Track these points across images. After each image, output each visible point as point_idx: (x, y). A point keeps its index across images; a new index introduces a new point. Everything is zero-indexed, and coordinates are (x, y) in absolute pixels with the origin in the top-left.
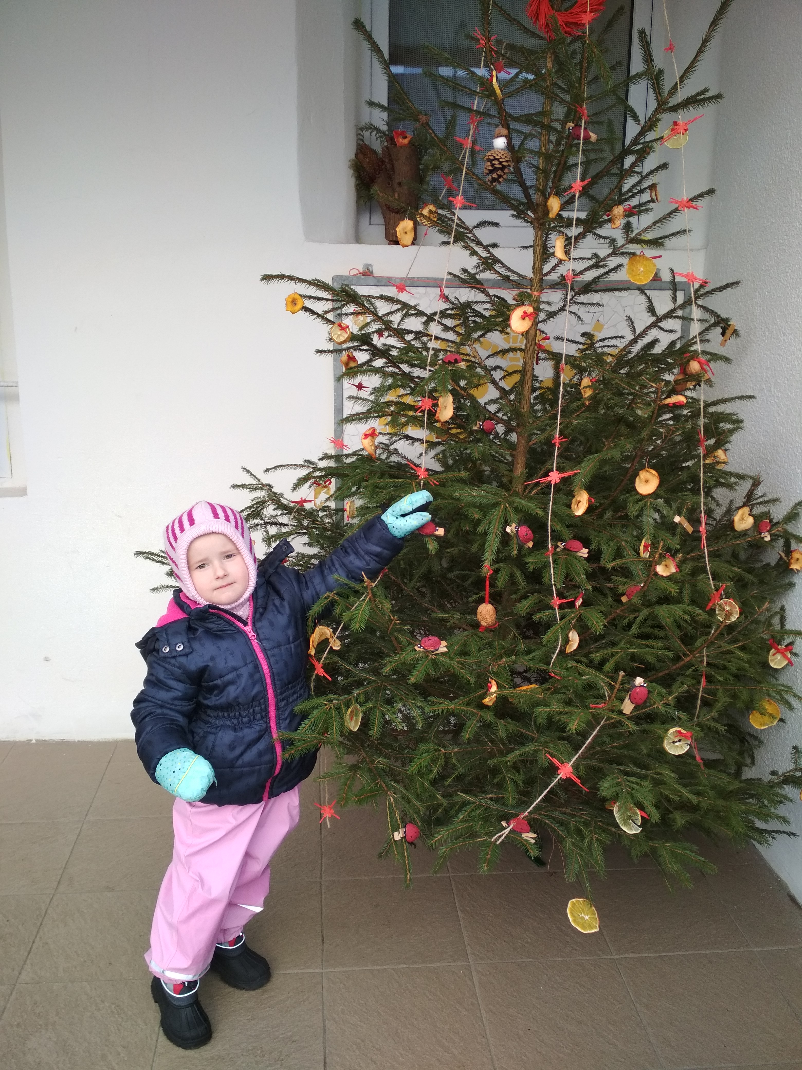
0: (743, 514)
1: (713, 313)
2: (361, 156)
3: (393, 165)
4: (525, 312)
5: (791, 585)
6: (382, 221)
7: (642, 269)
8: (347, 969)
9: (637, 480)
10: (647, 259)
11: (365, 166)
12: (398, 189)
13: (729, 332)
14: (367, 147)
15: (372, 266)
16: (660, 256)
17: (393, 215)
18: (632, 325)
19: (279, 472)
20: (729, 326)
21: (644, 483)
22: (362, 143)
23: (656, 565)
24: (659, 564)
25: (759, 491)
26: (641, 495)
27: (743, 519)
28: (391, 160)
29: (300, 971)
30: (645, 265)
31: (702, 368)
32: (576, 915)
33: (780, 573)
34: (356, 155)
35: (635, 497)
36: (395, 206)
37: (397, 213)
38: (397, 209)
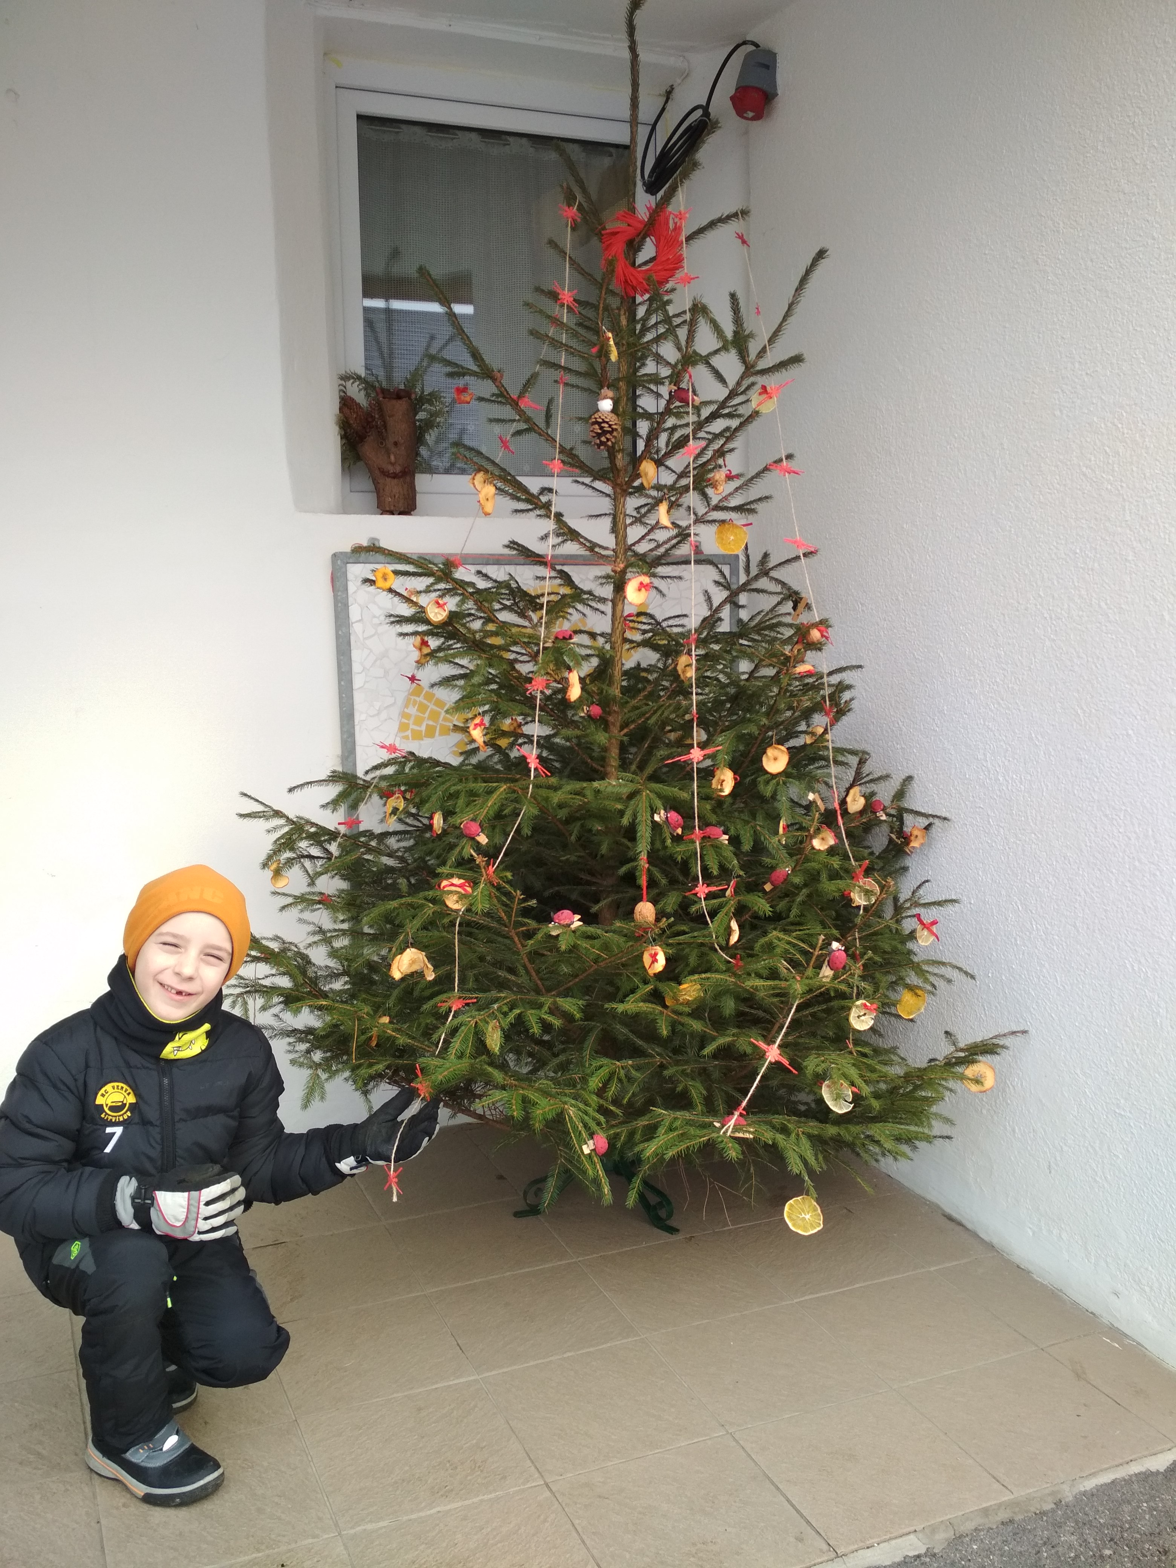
0: (854, 795)
1: (783, 584)
2: (346, 410)
3: (384, 422)
4: (641, 583)
5: (905, 869)
6: (372, 487)
7: (732, 538)
8: (505, 1370)
9: (764, 759)
10: (737, 527)
11: (352, 422)
12: (393, 449)
13: (801, 606)
14: (352, 400)
15: (378, 540)
16: (751, 524)
17: (388, 480)
18: (709, 599)
19: (307, 790)
20: (801, 599)
21: (773, 761)
22: (343, 394)
23: (811, 839)
24: (815, 838)
25: (866, 769)
26: (771, 774)
27: (855, 800)
28: (382, 417)
29: (451, 1383)
30: (736, 535)
31: (822, 636)
32: (795, 1218)
33: (894, 857)
34: (340, 409)
35: (766, 776)
36: (391, 469)
37: (394, 478)
38: (394, 473)
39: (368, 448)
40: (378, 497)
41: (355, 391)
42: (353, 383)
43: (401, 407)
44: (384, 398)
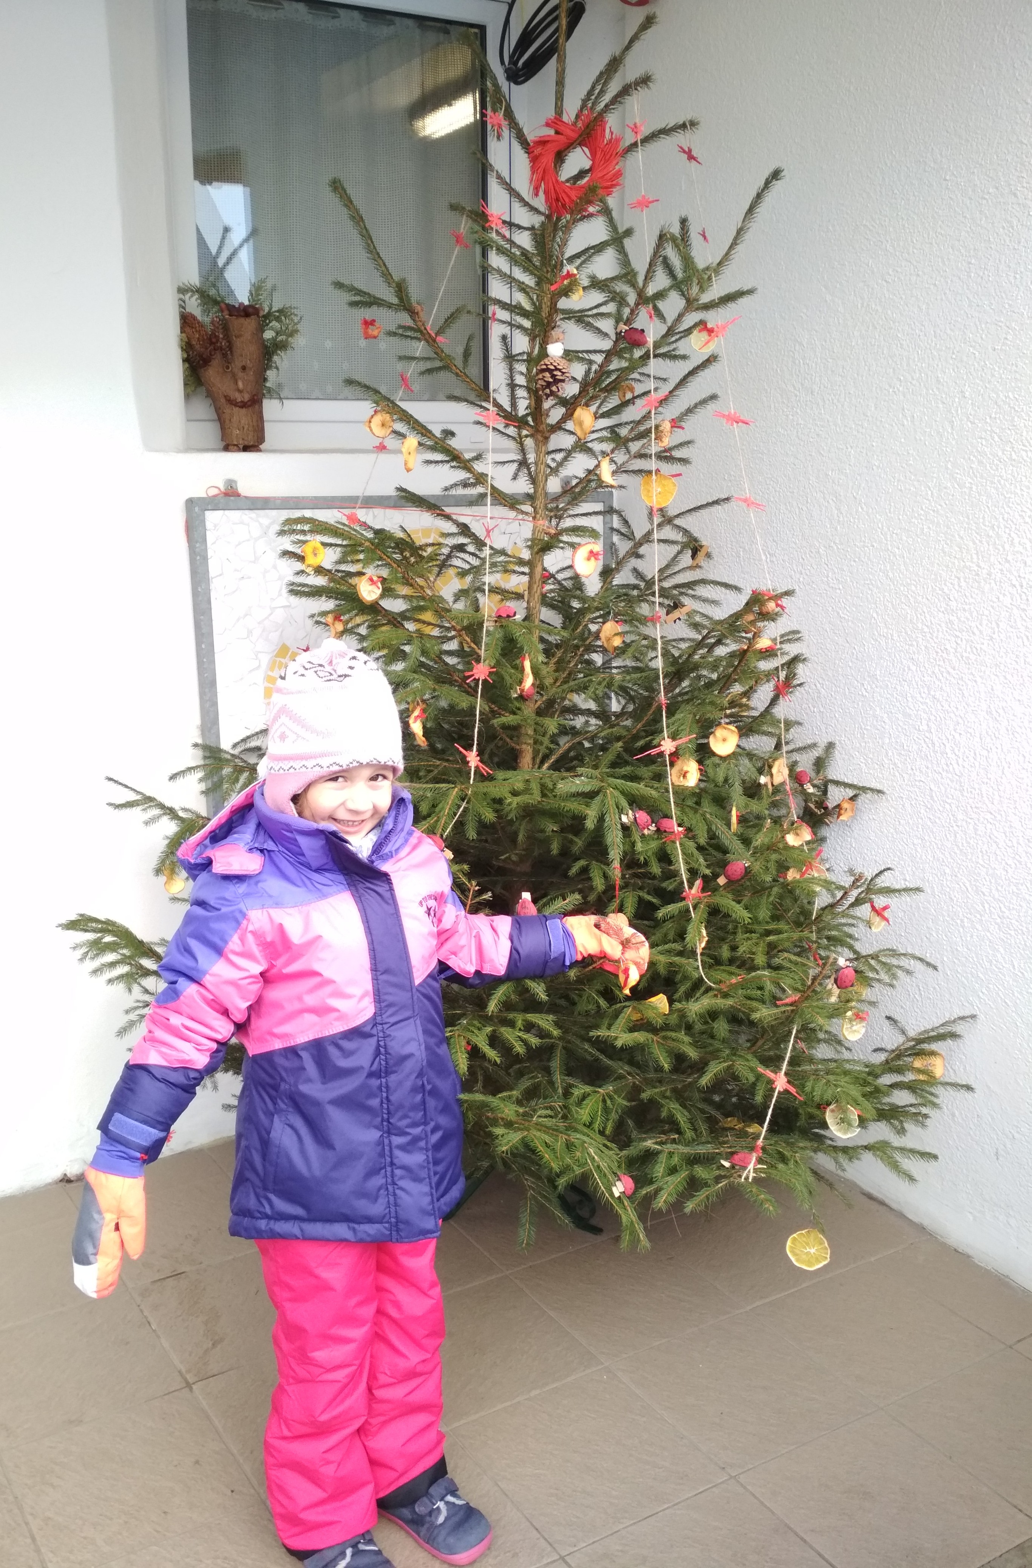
0: (779, 766)
1: (685, 532)
2: (187, 330)
3: (229, 342)
4: (591, 552)
6: (216, 417)
7: (659, 489)
9: (712, 740)
10: (665, 477)
11: (194, 343)
12: (240, 374)
13: (699, 553)
14: (193, 317)
15: (235, 482)
16: (680, 475)
17: (236, 410)
20: (702, 547)
21: (720, 743)
22: (182, 310)
24: (789, 833)
27: (779, 772)
28: (227, 337)
30: (664, 485)
31: (777, 605)
34: (182, 328)
36: (239, 398)
37: (242, 407)
38: (242, 402)
39: (212, 373)
40: (223, 428)
41: (194, 306)
42: (192, 296)
43: (249, 324)
44: (230, 315)
